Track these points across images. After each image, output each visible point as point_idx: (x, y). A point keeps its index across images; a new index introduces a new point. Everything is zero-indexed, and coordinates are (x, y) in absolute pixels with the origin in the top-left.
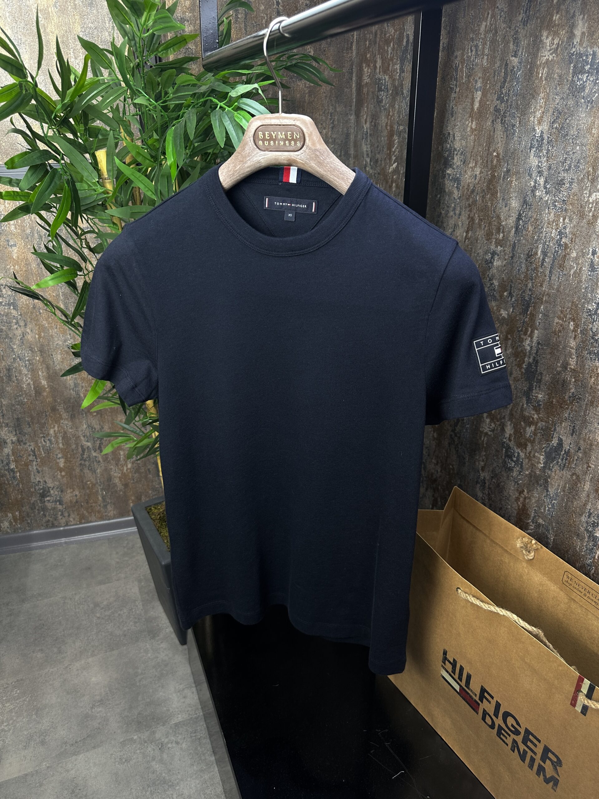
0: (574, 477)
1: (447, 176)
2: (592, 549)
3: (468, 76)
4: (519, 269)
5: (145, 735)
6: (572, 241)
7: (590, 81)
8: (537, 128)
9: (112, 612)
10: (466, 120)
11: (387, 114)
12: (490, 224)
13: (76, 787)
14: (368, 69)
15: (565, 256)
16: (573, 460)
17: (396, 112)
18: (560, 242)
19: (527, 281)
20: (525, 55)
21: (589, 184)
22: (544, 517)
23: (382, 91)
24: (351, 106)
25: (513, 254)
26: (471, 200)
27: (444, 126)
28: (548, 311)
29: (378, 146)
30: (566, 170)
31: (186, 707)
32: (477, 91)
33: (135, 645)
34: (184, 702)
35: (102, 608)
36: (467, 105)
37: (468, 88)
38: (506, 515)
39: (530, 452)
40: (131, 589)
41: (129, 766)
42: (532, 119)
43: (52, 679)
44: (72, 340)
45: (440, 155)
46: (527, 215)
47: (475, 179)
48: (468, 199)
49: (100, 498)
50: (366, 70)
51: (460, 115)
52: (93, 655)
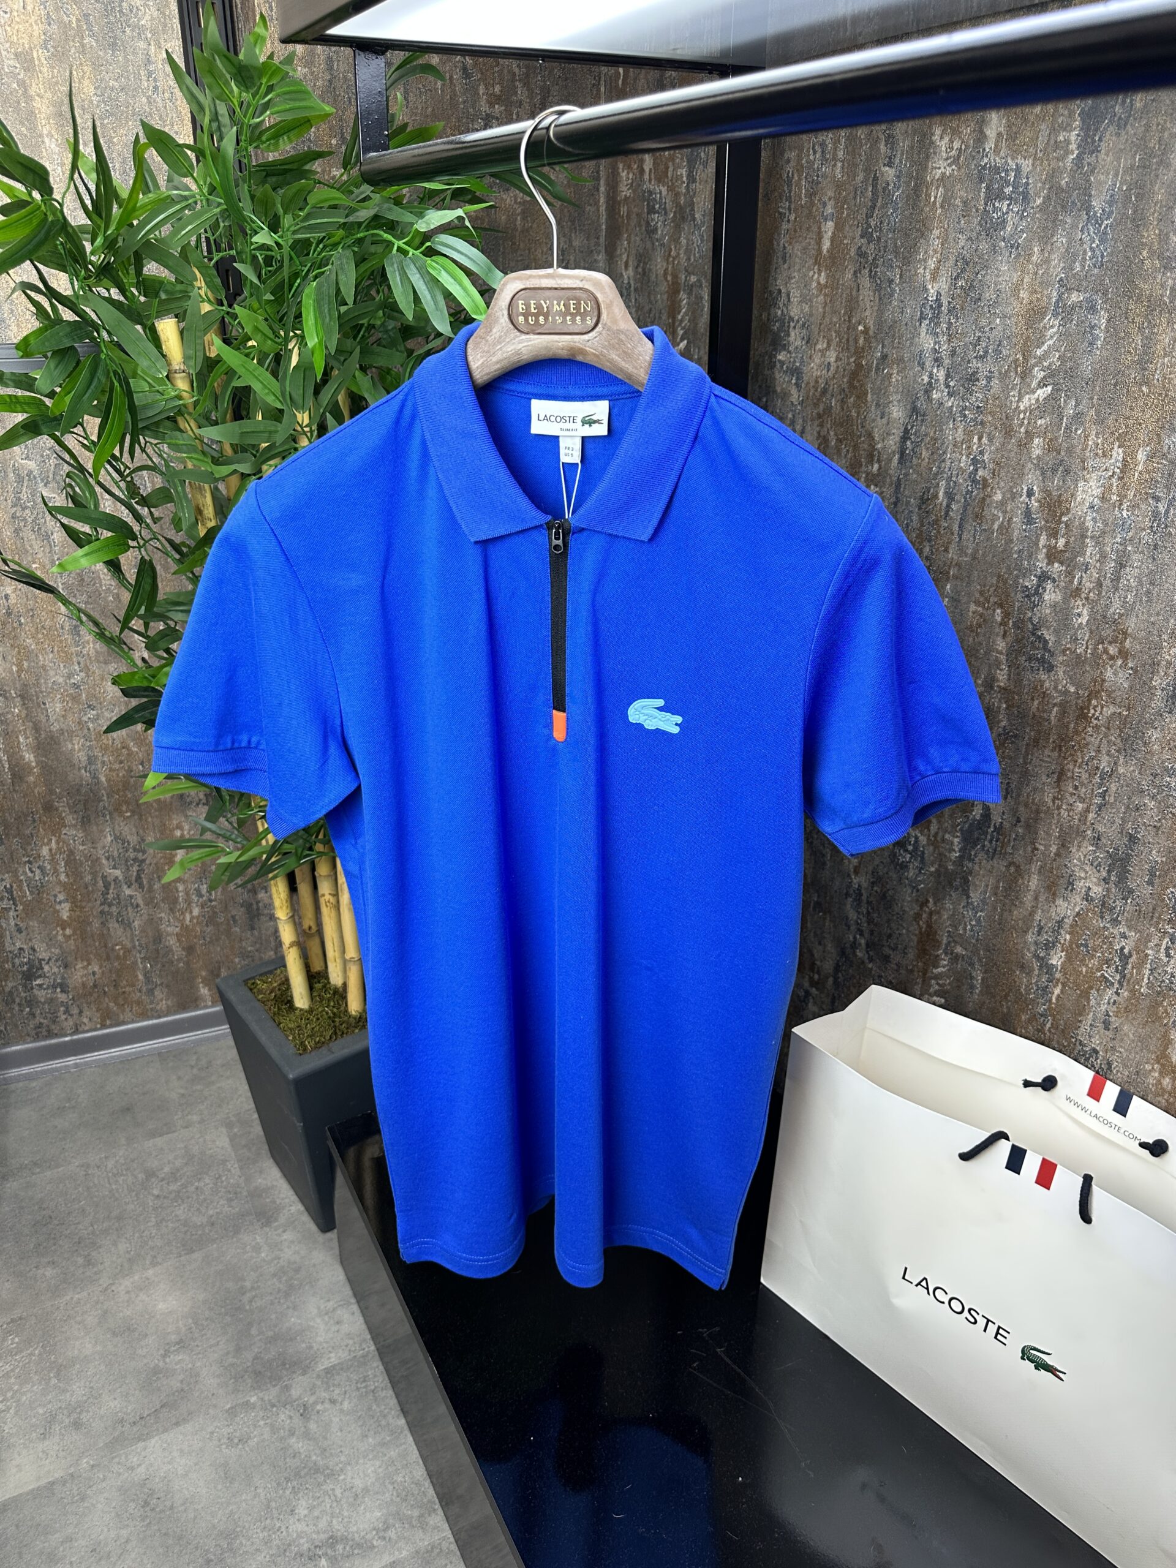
0: (1012, 869)
1: (778, 365)
2: (1047, 987)
3: (811, 195)
4: (907, 524)
5: (272, 1394)
6: (994, 475)
7: (1013, 212)
8: (930, 287)
9: (182, 1185)
10: (809, 269)
11: (667, 254)
12: (856, 447)
13: (152, 1494)
14: (628, 174)
15: (984, 499)
16: (1009, 841)
17: (682, 251)
18: (976, 475)
19: (921, 543)
20: (905, 165)
21: (1017, 381)
22: (964, 942)
23: (654, 213)
24: (598, 238)
25: (897, 498)
26: (822, 406)
27: (771, 278)
28: (958, 593)
29: (650, 310)
30: (981, 356)
31: (342, 1339)
32: (826, 220)
33: (235, 1239)
34: (338, 1331)
35: (163, 1180)
36: (809, 244)
37: (810, 215)
38: (900, 946)
39: (936, 834)
40: (214, 1141)
41: (247, 1449)
42: (921, 271)
43: (80, 1312)
44: (83, 674)
45: (765, 328)
46: (919, 431)
47: (828, 371)
48: (816, 405)
49: (141, 977)
50: (624, 174)
51: (797, 260)
52: (154, 1264)
